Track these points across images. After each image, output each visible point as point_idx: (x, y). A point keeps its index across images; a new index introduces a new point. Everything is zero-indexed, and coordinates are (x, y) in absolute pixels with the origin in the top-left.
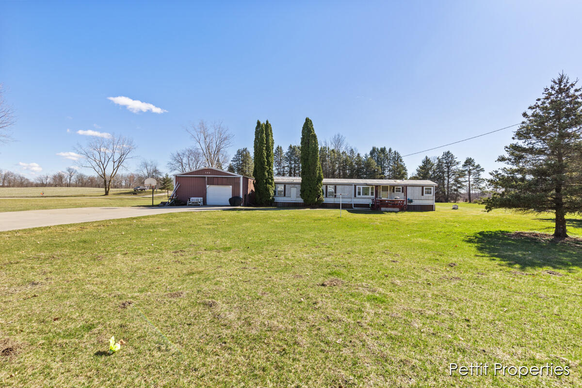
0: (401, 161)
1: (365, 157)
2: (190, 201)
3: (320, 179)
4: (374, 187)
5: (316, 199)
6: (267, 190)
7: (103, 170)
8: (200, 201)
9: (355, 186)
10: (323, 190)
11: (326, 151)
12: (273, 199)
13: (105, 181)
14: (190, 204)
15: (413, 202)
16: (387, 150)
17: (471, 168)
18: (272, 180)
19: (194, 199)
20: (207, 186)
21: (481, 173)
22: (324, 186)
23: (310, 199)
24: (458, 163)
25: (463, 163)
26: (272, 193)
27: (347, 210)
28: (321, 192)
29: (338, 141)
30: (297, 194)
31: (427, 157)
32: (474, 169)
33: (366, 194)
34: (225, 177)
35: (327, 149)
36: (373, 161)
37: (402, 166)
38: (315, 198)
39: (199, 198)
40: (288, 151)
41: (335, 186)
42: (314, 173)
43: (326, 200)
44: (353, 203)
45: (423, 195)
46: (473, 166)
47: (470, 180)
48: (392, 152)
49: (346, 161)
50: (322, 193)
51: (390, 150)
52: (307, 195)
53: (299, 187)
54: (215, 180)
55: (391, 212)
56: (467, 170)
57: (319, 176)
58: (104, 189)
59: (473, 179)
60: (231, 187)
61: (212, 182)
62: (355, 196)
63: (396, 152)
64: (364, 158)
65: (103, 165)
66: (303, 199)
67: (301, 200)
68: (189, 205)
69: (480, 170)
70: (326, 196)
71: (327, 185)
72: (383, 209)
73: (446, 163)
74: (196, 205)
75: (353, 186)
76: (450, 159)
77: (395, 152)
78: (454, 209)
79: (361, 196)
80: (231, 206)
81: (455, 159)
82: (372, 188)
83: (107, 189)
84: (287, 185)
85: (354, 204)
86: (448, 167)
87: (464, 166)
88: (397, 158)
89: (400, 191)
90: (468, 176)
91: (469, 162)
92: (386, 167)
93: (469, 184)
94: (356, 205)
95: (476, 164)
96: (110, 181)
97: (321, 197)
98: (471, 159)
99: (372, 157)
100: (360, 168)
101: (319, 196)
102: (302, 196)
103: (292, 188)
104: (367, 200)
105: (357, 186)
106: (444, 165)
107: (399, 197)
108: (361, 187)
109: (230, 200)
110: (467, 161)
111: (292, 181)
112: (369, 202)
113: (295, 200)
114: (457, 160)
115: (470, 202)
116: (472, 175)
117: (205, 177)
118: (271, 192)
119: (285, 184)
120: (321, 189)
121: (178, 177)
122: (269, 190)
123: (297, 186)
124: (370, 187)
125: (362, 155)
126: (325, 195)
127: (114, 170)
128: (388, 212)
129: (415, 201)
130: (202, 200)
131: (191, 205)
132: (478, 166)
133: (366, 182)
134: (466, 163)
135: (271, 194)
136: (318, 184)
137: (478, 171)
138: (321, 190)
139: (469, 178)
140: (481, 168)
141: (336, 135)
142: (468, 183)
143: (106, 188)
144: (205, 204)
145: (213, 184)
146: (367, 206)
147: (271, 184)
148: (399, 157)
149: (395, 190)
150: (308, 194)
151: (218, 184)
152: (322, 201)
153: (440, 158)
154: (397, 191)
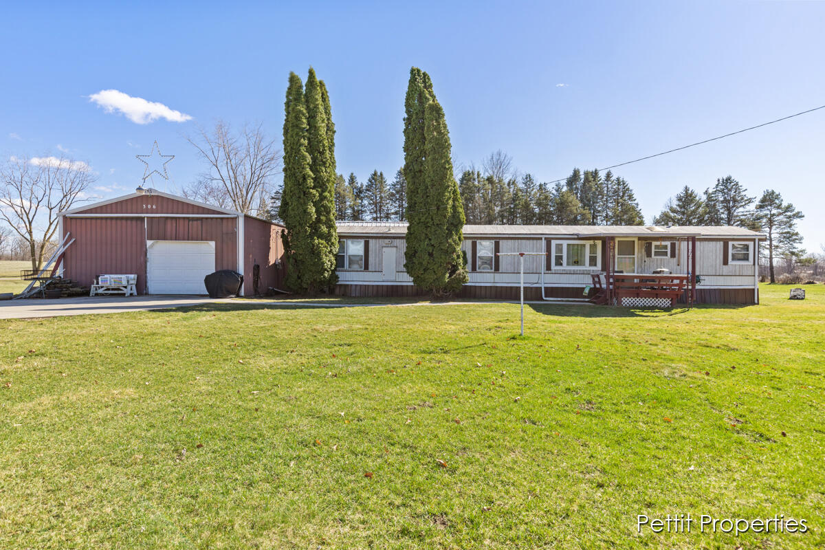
0: (631, 197)
1: (557, 191)
2: (98, 283)
3: (456, 224)
4: (599, 243)
5: (448, 275)
6: (315, 253)
7: (28, 225)
8: (124, 283)
9: (549, 241)
10: (464, 253)
11: (474, 180)
12: (334, 277)
13: (33, 246)
14: (100, 291)
15: (702, 283)
16: (602, 175)
17: (774, 211)
18: (330, 226)
19: (109, 280)
20: (149, 243)
21: (795, 221)
22: (469, 243)
23: (430, 277)
24: (750, 201)
25: (757, 202)
26: (328, 261)
27: (531, 305)
28: (458, 257)
29: (499, 163)
30: (397, 263)
31: (686, 189)
32: (780, 214)
33: (576, 263)
34: (197, 219)
35: (476, 176)
36: (572, 198)
37: (633, 209)
38: (445, 274)
39: (123, 277)
40: (395, 180)
41: (497, 240)
42: (440, 207)
43: (474, 279)
44: (543, 286)
45: (725, 262)
46: (779, 207)
47: (773, 236)
48: (612, 179)
49: (515, 198)
50: (461, 261)
51: (608, 176)
52: (421, 264)
53: (402, 245)
54: (170, 226)
55: (652, 308)
56: (766, 215)
57: (453, 216)
58: (31, 262)
59: (778, 236)
60: (213, 244)
61: (161, 231)
62: (548, 268)
63: (621, 179)
64: (554, 192)
65: (27, 215)
66: (411, 275)
67: (406, 280)
68: (97, 295)
69: (794, 215)
70: (474, 269)
71: (475, 240)
72: (626, 301)
73: (726, 201)
74: (116, 294)
75: (544, 242)
76: (732, 193)
77: (618, 179)
78: (793, 298)
79: (565, 267)
80: (212, 296)
81: (743, 193)
82: (593, 247)
83: (37, 263)
84: (372, 242)
85: (546, 289)
86: (729, 209)
87: (761, 207)
88: (622, 192)
89: (666, 254)
90: (768, 229)
91: (770, 199)
92: (599, 212)
93: (771, 245)
94: (551, 292)
95: (785, 204)
96: (42, 247)
97: (461, 270)
98: (773, 192)
99: (571, 190)
100: (546, 213)
101: (454, 269)
102: (409, 268)
103: (384, 249)
104: (580, 278)
105: (554, 243)
106: (719, 206)
107: (666, 267)
108: (565, 243)
109: (208, 280)
110: (765, 197)
111: (386, 230)
112: (586, 283)
113: (393, 279)
114: (749, 195)
115: (773, 281)
116: (774, 227)
117: (143, 218)
118: (325, 259)
119: (367, 239)
120: (458, 249)
121: (71, 218)
122: (319, 253)
123: (397, 242)
124: (588, 243)
125: (551, 187)
126: (469, 267)
127: (51, 224)
128: (644, 308)
129: (706, 278)
130: (134, 282)
131: (102, 295)
132: (789, 208)
133: (576, 232)
134: (763, 201)
135: (327, 265)
136: (450, 235)
137: (790, 217)
138: (460, 253)
139: (770, 234)
140: (796, 211)
141: (495, 153)
142: (768, 242)
143: (34, 261)
144: (142, 290)
145: (163, 237)
146: (576, 292)
147: (327, 238)
148: (626, 190)
149: (653, 250)
150: (425, 263)
151: (177, 238)
152: (464, 279)
153: (710, 191)
154: (657, 254)
